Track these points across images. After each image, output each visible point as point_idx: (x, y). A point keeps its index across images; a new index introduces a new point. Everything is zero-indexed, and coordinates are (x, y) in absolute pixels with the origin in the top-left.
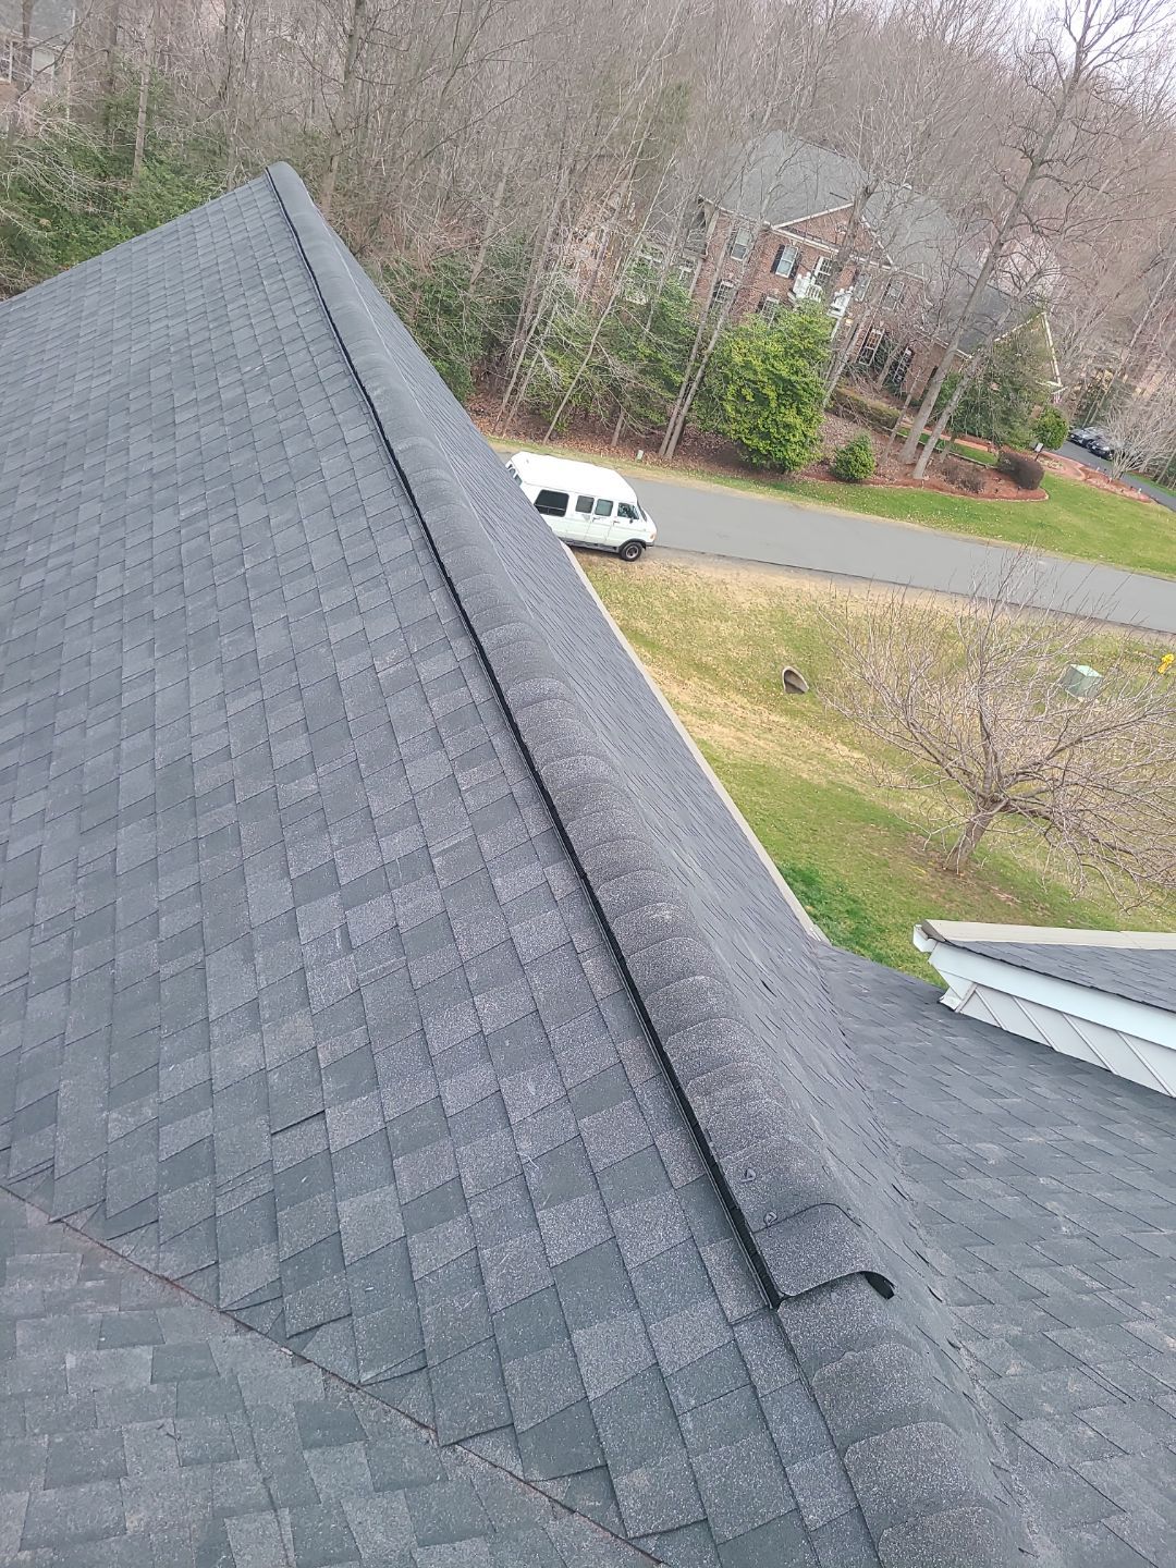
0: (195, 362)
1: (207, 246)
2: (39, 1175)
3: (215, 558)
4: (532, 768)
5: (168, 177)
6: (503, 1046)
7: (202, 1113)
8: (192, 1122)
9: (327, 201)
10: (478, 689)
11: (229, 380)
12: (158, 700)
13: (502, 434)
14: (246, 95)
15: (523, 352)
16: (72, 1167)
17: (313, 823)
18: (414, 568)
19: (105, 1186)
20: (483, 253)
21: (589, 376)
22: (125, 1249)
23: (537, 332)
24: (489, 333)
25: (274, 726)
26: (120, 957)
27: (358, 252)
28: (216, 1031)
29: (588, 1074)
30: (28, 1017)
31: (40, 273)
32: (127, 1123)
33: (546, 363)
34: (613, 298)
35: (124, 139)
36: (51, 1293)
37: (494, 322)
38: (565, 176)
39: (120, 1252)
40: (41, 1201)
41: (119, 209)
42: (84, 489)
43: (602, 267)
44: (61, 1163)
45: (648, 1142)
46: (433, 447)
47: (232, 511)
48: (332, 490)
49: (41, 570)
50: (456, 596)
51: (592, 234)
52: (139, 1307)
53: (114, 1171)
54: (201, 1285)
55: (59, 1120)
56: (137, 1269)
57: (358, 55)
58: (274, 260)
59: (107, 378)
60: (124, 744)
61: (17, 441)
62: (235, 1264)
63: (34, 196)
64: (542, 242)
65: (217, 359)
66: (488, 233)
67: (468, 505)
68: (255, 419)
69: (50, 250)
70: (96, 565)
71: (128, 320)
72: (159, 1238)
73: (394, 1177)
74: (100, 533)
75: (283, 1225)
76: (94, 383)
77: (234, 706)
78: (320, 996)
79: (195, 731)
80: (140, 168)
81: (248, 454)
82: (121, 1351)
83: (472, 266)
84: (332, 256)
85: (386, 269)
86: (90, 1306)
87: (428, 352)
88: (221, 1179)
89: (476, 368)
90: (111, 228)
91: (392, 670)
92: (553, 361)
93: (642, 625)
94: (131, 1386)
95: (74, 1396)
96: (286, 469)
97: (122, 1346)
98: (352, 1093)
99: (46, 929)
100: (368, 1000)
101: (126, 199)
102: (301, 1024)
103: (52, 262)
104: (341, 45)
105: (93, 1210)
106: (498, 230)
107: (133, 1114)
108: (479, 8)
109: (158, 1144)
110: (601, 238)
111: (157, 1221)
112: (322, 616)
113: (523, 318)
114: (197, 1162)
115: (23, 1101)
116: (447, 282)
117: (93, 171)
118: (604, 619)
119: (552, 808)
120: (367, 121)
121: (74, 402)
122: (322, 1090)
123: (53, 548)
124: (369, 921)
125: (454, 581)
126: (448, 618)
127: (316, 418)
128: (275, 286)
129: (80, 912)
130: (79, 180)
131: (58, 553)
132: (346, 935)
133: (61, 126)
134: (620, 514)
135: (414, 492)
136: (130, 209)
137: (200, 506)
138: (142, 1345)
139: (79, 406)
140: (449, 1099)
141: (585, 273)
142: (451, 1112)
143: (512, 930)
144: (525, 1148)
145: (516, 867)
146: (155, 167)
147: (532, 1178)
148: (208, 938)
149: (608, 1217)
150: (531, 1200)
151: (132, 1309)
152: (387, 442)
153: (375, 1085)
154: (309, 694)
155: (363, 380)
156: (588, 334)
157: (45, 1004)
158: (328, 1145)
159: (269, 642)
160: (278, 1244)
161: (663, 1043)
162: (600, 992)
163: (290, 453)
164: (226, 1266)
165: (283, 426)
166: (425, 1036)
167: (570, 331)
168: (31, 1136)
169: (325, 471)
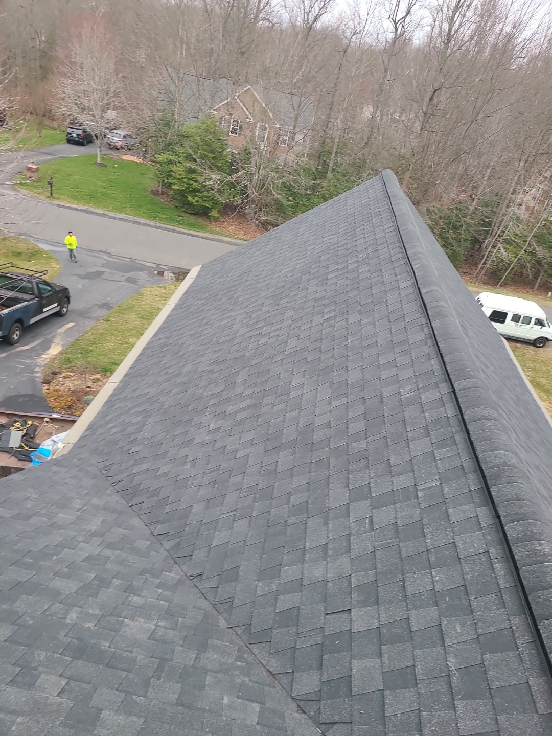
0: (340, 253)
1: (351, 205)
2: (227, 604)
3: (336, 337)
4: (475, 454)
5: (340, 178)
6: (445, 600)
7: (297, 594)
8: (291, 597)
9: (405, 183)
10: (450, 410)
11: (352, 260)
12: (304, 397)
13: (475, 283)
14: (377, 142)
15: (491, 245)
16: (240, 604)
17: (362, 464)
18: (425, 348)
19: (252, 617)
20: (476, 201)
21: (525, 256)
22: (255, 651)
23: (499, 236)
24: (475, 237)
25: (351, 415)
26: (273, 510)
27: (416, 204)
28: (307, 555)
29: (492, 629)
30: (234, 529)
31: (286, 219)
32: (264, 589)
33: (502, 250)
34: (542, 219)
35: (326, 164)
36: (223, 662)
37: (478, 232)
38: (522, 164)
39: (254, 651)
40: (226, 616)
41: (319, 192)
42: (288, 305)
43: (537, 205)
44: (236, 601)
45: (525, 680)
46: (440, 291)
47: (346, 317)
48: (391, 309)
49: (267, 338)
50: (444, 362)
51: (534, 190)
52: (257, 682)
53: (256, 611)
54: (285, 681)
55: (238, 580)
56: (259, 662)
57: (427, 121)
58: (378, 210)
59: (304, 260)
60: (288, 415)
61: (267, 285)
62: (301, 676)
63: (288, 189)
64: (506, 194)
65: (349, 252)
66: (479, 192)
67: (455, 319)
68: (361, 277)
69: (291, 209)
70: (288, 337)
71: (315, 237)
72: (270, 650)
73: (380, 655)
74: (292, 324)
75: (325, 663)
76: (299, 262)
77: (335, 403)
78: (356, 550)
79: (317, 412)
80: (330, 175)
81: (356, 292)
82: (247, 702)
83: (470, 207)
84: (405, 206)
85: (428, 210)
86: (238, 675)
87: (443, 246)
88: (300, 630)
89: (466, 253)
90: (315, 200)
91: (408, 395)
92: (506, 249)
93: (543, 381)
94: (248, 722)
95: (224, 718)
96: (371, 300)
97: (248, 700)
98: (364, 604)
99: (246, 492)
100: (378, 557)
101: (322, 188)
102: (344, 561)
103: (291, 213)
104: (420, 118)
105: (245, 627)
106: (485, 191)
107: (267, 586)
108: (487, 94)
109: (276, 604)
110: (538, 191)
112: (379, 367)
113: (493, 230)
114: (290, 617)
115: (226, 567)
116: (457, 215)
117: (311, 178)
118: (521, 377)
119: (484, 477)
120: (428, 148)
121: (290, 269)
122: (351, 598)
123: (273, 328)
124: (384, 516)
125: (443, 355)
126: (439, 372)
127: (388, 277)
128: (378, 221)
129: (260, 487)
130: (305, 181)
132: (371, 522)
133: (302, 161)
134: (535, 324)
135: (428, 312)
136: (324, 191)
137: (332, 314)
138: (256, 702)
139: (291, 271)
140: (413, 621)
141: (527, 208)
142: (414, 629)
143: (455, 537)
144: (452, 662)
145: (461, 505)
146: (335, 174)
147: (454, 679)
148: (309, 509)
149: (496, 718)
150: (452, 692)
151: (254, 682)
152: (419, 288)
153: (377, 602)
154: (368, 402)
155: (411, 261)
156: (526, 236)
157: (241, 525)
158: (351, 627)
159: (353, 376)
160: (321, 672)
161: (538, 624)
162: (503, 584)
163: (374, 293)
164: (297, 675)
165: (373, 280)
166: (404, 583)
167: (517, 235)
168: (227, 584)
169: (388, 301)
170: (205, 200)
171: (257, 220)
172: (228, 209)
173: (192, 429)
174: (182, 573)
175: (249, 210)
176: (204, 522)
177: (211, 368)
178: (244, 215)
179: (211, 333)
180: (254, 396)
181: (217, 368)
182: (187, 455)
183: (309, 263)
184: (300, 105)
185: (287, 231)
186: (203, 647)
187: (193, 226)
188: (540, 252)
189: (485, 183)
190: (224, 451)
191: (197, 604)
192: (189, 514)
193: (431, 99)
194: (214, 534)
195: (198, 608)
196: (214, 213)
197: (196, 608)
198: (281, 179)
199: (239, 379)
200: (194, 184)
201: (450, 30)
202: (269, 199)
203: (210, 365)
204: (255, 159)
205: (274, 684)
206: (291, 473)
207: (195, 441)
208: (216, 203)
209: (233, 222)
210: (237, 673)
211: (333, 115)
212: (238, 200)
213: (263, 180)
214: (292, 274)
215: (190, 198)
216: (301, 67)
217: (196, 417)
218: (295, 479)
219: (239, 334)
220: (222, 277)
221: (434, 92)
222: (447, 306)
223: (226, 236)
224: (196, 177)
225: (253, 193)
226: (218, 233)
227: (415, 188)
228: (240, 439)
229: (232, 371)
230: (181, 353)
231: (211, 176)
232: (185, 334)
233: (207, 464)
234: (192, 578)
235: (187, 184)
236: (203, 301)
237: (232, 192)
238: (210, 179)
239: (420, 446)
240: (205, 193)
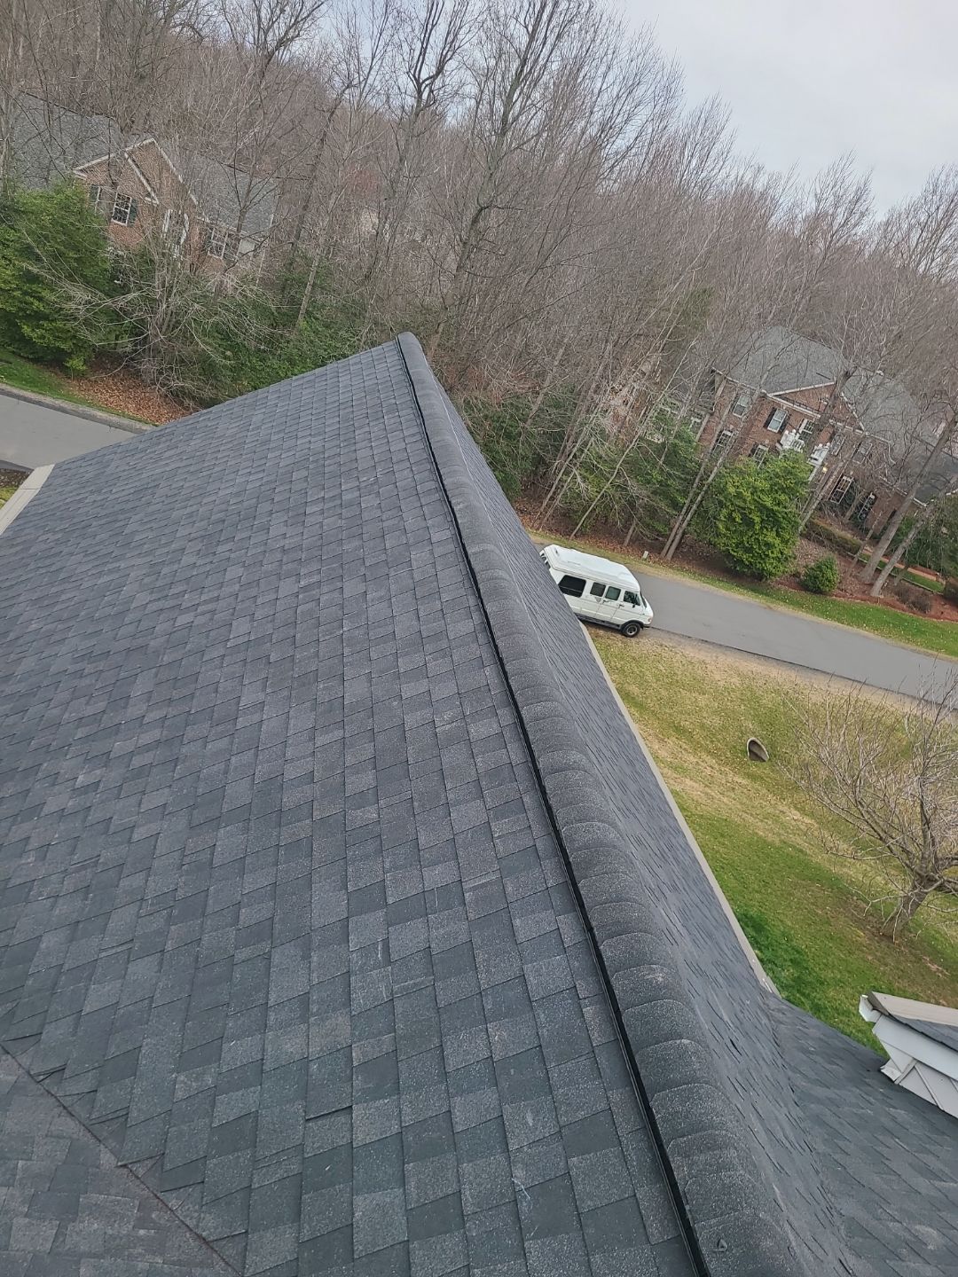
0: (327, 470)
1: (345, 387)
2: (116, 1121)
3: (322, 620)
4: (554, 827)
5: (320, 329)
6: (508, 1074)
7: (252, 1089)
8: (243, 1095)
10: (516, 753)
11: (349, 486)
12: (264, 727)
13: (538, 529)
15: (563, 470)
16: (142, 1118)
17: (371, 847)
18: (475, 646)
19: (166, 1141)
21: (612, 492)
22: (173, 1203)
23: (575, 457)
24: (538, 455)
25: (350, 760)
26: (206, 938)
28: (272, 1016)
29: (581, 1115)
30: (127, 978)
32: (190, 1086)
33: (579, 480)
34: (637, 436)
36: (111, 1235)
37: (544, 447)
38: (609, 347)
39: (170, 1205)
40: (114, 1144)
41: (282, 349)
42: (232, 555)
43: (630, 414)
44: (134, 1113)
45: (630, 1192)
46: (498, 551)
47: (339, 585)
48: (417, 576)
49: (192, 614)
50: (505, 673)
51: (625, 390)
52: (179, 1262)
53: (175, 1129)
54: (231, 1251)
55: (138, 1074)
56: (180, 1223)
58: (393, 401)
59: (261, 475)
60: (234, 759)
61: (190, 515)
63: (224, 336)
64: (586, 392)
65: (343, 469)
66: (547, 383)
67: (520, 601)
68: (366, 516)
69: (229, 373)
70: (233, 614)
71: (281, 435)
72: (202, 1198)
73: (403, 1181)
75: (306, 1208)
77: (321, 740)
78: (359, 999)
79: (289, 755)
80: (301, 322)
81: (357, 543)
83: (532, 406)
84: (437, 402)
85: (467, 403)
86: (141, 1254)
87: (491, 464)
88: (260, 1154)
89: (525, 479)
91: (448, 727)
92: (584, 479)
96: (383, 557)
98: (374, 1094)
99: (152, 904)
100: (399, 1009)
101: (288, 342)
102: (341, 1021)
104: (457, 248)
105: (153, 1161)
106: (554, 382)
107: (197, 1079)
109: (213, 1111)
111: (203, 1182)
112: (398, 676)
113: (566, 445)
114: (243, 1133)
115: (113, 1051)
116: (511, 415)
117: (268, 322)
118: (608, 688)
119: (568, 865)
120: (467, 301)
122: (352, 1086)
123: (203, 598)
124: (408, 938)
125: (504, 661)
126: (497, 690)
127: (411, 521)
128: (392, 421)
129: (180, 894)
130: (255, 326)
131: (205, 602)
132: (387, 948)
133: (252, 290)
134: (625, 600)
135: (480, 586)
136: (290, 350)
137: (315, 578)
140: (458, 1115)
141: (616, 416)
142: (459, 1128)
143: (525, 967)
144: (520, 1176)
145: (533, 912)
146: (312, 322)
147: (524, 1207)
148: (276, 932)
149: (589, 1260)
150: (520, 1228)
151: (174, 1263)
152: (463, 545)
153: (397, 1090)
154: (380, 738)
155: (450, 496)
156: (615, 461)
157: (142, 970)
158: (352, 1138)
159: (355, 691)
160: (299, 1225)
161: (649, 1099)
162: (597, 1039)
163: (388, 546)
164: (253, 1237)
165: (385, 524)
166: (443, 1051)
167: (601, 458)
168: (115, 1085)
169: (414, 563)
170: (59, 337)
171: (163, 385)
172: (104, 360)
173: (38, 786)
174: (21, 1071)
175: (148, 366)
176: (66, 967)
177: (78, 666)
178: (137, 374)
179: (75, 599)
180: (167, 723)
181: (89, 668)
182: (29, 838)
183: (271, 482)
184: (249, 191)
185: (225, 419)
186: (69, 1212)
187: (31, 383)
188: (634, 488)
189: (554, 370)
190: (108, 828)
191: (53, 1128)
192: (35, 954)
193: (475, 221)
194: (87, 990)
195: (54, 1137)
196: (77, 363)
197: (51, 1136)
198: (211, 316)
199: (138, 690)
200: (36, 303)
201: (506, 114)
202: (187, 351)
203: (75, 661)
204: (163, 275)
205: (210, 1261)
206: (240, 866)
207: (46, 810)
208: (80, 346)
209: (115, 385)
210: (140, 1251)
211: (308, 217)
212: (126, 345)
213: (177, 314)
214: (240, 499)
215: (26, 330)
216: (252, 124)
217: (45, 762)
218: (248, 878)
219: (134, 605)
220: (99, 491)
221: (482, 210)
222: (508, 578)
223: (100, 409)
224: (39, 290)
225: (156, 336)
226: (83, 402)
227: (447, 364)
228: (140, 804)
229: (123, 674)
230: (12, 636)
231: (72, 293)
232: (22, 598)
233: (72, 853)
234: (42, 1077)
235: (21, 302)
236: (59, 536)
237: (114, 328)
238: (70, 298)
239: (468, 814)
240: (59, 324)
